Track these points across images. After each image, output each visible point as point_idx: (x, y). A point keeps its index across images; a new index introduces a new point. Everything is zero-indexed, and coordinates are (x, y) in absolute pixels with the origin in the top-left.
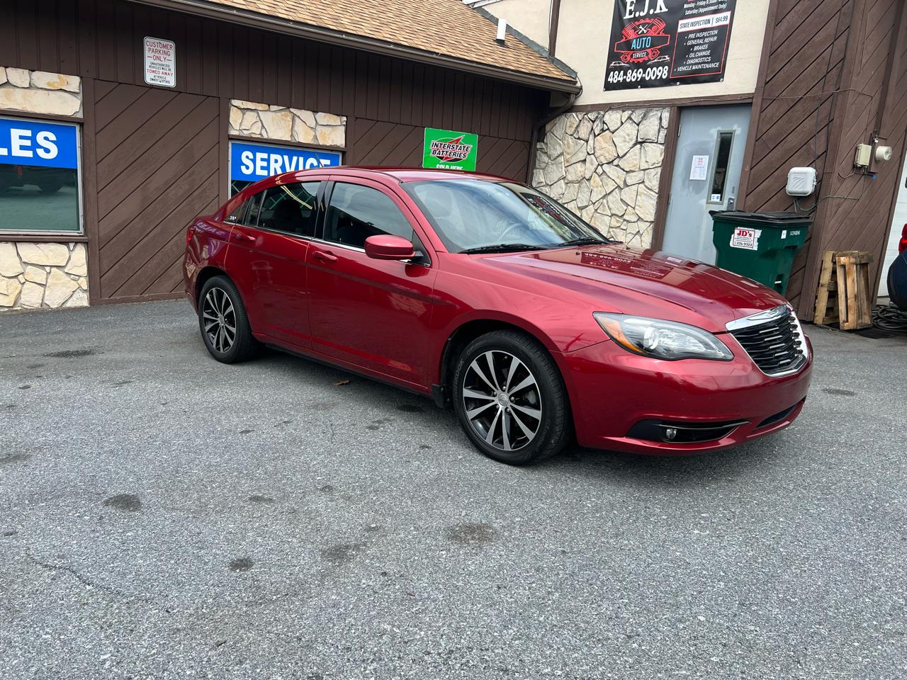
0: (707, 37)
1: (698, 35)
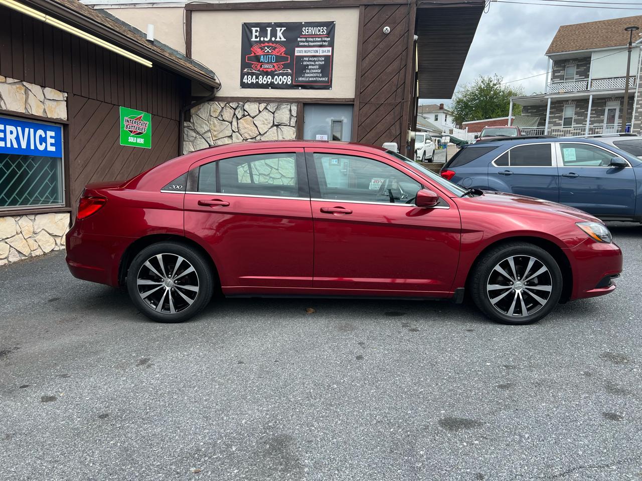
0: (317, 61)
1: (311, 59)
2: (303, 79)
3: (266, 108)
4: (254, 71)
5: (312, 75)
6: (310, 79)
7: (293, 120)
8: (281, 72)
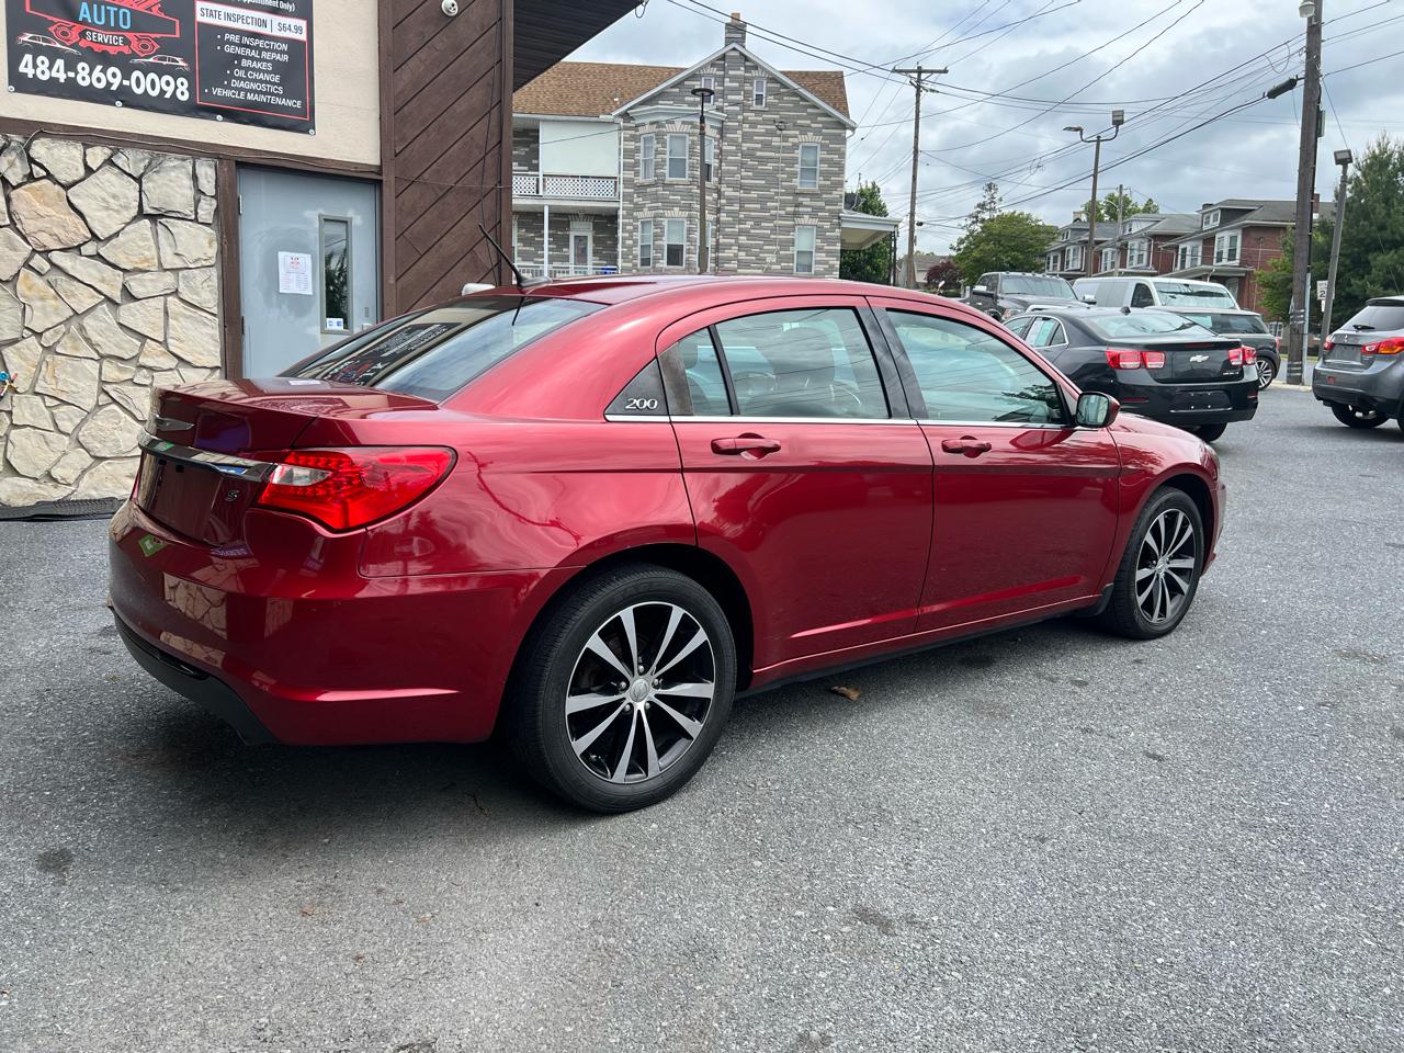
0: (267, 50)
1: (246, 40)
2: (228, 93)
3: (109, 162)
4: (58, 45)
5: (254, 86)
6: (250, 97)
7: (207, 209)
8: (151, 60)
